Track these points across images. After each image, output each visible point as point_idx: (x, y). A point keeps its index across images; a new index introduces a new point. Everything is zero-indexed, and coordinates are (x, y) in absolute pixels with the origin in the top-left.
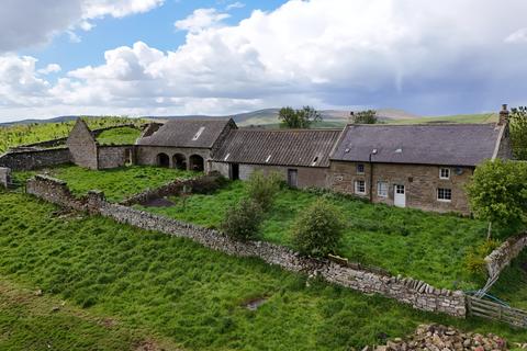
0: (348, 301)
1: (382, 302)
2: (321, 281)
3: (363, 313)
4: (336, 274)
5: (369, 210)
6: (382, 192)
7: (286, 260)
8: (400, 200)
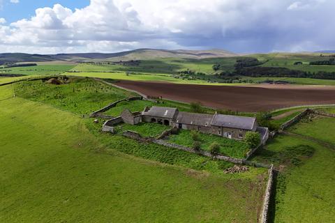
0: (222, 162)
1: (228, 162)
2: (216, 159)
3: (225, 164)
4: (219, 157)
5: (223, 140)
6: (225, 134)
7: (208, 154)
8: (230, 137)
